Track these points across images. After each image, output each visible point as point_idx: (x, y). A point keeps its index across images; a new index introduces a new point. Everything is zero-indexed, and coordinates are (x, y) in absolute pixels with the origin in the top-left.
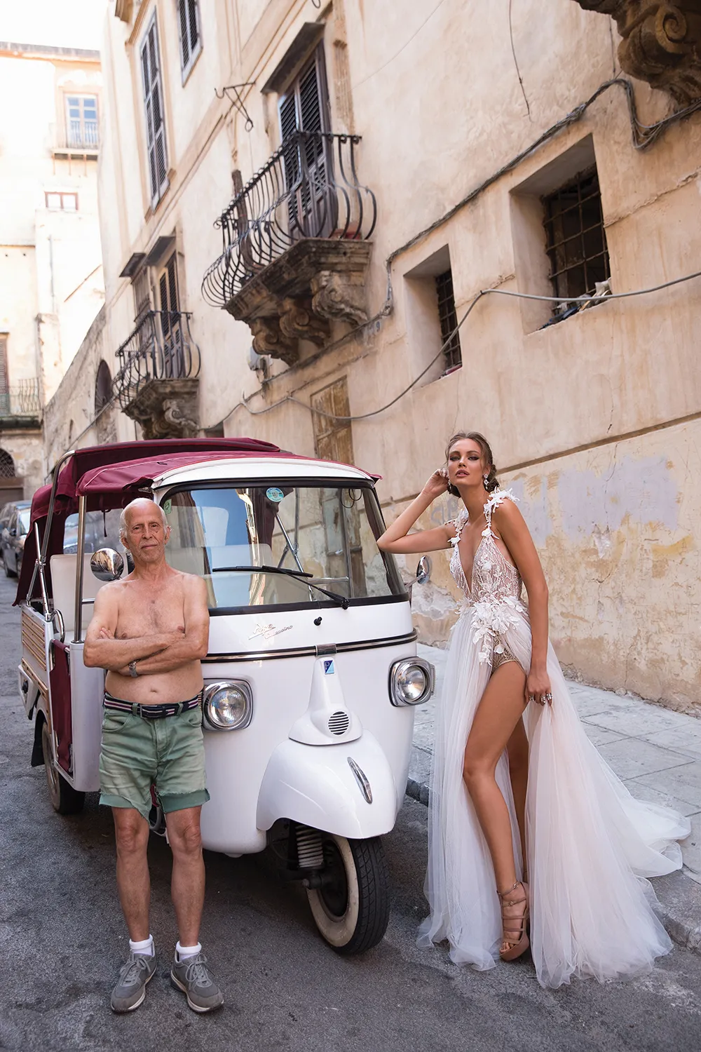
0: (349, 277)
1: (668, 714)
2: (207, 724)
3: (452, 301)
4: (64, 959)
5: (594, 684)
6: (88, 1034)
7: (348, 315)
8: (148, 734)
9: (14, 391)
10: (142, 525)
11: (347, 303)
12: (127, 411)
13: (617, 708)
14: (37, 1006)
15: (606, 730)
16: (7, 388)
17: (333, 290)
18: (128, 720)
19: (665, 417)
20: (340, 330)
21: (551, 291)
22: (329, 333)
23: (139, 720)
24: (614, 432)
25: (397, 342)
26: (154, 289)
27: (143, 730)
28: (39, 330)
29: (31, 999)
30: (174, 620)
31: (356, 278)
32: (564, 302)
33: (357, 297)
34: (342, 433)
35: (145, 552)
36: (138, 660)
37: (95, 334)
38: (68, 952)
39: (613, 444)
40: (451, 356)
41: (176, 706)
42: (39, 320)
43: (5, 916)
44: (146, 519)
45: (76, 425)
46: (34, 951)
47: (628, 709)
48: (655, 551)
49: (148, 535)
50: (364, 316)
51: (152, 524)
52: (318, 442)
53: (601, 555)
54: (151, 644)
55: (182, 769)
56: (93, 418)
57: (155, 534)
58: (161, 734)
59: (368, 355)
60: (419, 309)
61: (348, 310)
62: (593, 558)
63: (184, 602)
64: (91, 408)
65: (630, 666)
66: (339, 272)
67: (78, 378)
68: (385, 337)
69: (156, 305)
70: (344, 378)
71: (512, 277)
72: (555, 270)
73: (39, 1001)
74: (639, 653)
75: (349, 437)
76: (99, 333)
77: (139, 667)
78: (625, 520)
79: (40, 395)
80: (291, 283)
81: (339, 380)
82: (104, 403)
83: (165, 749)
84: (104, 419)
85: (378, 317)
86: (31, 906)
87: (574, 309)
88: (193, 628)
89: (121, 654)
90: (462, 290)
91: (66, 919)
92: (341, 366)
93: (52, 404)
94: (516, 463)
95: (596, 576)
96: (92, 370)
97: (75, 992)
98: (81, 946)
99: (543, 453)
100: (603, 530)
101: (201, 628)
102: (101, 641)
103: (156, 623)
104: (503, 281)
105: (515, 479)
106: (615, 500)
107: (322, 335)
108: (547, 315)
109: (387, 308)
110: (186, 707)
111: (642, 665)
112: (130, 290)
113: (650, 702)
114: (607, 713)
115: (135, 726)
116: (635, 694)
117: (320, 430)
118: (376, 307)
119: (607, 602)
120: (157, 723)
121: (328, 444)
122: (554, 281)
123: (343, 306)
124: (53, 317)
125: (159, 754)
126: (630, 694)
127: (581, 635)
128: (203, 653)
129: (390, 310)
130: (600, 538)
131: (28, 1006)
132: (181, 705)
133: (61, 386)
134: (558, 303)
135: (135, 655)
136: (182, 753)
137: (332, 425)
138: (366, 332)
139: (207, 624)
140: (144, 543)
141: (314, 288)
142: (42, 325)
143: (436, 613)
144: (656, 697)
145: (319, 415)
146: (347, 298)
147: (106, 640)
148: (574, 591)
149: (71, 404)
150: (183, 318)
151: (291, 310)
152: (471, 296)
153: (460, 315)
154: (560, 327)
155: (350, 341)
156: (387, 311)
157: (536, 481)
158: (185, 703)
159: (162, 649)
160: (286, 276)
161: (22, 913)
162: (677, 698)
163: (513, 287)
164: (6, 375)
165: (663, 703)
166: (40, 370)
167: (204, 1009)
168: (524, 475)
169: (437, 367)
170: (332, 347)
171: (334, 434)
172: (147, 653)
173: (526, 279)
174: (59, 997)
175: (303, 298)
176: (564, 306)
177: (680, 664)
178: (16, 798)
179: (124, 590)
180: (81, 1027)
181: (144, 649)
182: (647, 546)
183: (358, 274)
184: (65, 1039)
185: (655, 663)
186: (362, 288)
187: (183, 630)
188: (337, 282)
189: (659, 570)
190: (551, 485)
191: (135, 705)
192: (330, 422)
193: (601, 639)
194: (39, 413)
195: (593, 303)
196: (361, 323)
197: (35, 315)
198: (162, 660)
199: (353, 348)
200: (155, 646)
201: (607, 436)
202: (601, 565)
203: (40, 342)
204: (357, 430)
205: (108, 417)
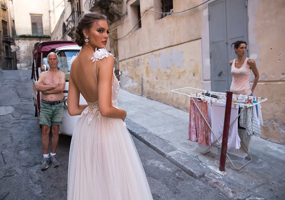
0: (118, 5)
1: (179, 110)
2: (65, 106)
3: (140, 12)
4: (35, 158)
5: (165, 103)
6: (37, 172)
7: (118, 14)
8: (51, 108)
9: (44, 29)
10: (52, 59)
11: (117, 11)
12: (69, 35)
13: (168, 109)
14: (27, 167)
15: (164, 113)
16: (42, 28)
17: (114, 8)
18: (46, 105)
19: (183, 42)
20: (116, 18)
21: (162, 11)
22: (114, 19)
23: (49, 105)
24: (172, 45)
25: (128, 21)
26: (75, 6)
27: (50, 107)
28: (50, 14)
29: (26, 165)
30: (57, 82)
31: (119, 5)
32: (164, 13)
33: (119, 10)
34: (116, 42)
35: (52, 65)
36: (48, 90)
37: (62, 16)
38: (36, 156)
39: (171, 47)
40: (140, 25)
41: (57, 102)
42: (50, 12)
43: (24, 148)
44: (53, 57)
45: (58, 38)
46: (28, 156)
47: (171, 109)
48: (179, 73)
49: (53, 61)
50: (121, 15)
51: (54, 59)
52: (111, 44)
53: (168, 73)
54: (51, 87)
55: (57, 116)
56: (62, 36)
57: (55, 61)
58: (54, 108)
59: (122, 24)
60: (133, 14)
61: (117, 13)
62: (166, 74)
63: (60, 78)
64: (62, 34)
65: (172, 99)
66: (116, 3)
67: (59, 26)
68: (126, 20)
69: (76, 9)
70: (116, 29)
71: (152, 7)
72: (163, 5)
73: (27, 165)
74: (174, 97)
75: (117, 44)
76: (63, 16)
77: (48, 92)
78: (173, 65)
79: (50, 30)
80: (104, 5)
81: (115, 30)
82: (64, 33)
83: (55, 111)
84: (64, 37)
85: (124, 15)
86: (30, 147)
87: (166, 15)
88: (61, 84)
89: (44, 88)
90: (142, 9)
91: (37, 150)
92: (116, 26)
93: (53, 33)
94: (152, 51)
95: (167, 78)
96: (62, 25)
97: (36, 164)
98: (39, 155)
99: (157, 49)
100: (169, 67)
101: (63, 84)
102: (40, 85)
103: (53, 82)
104: (151, 8)
105: (152, 54)
106: (171, 61)
107: (112, 19)
108: (160, 16)
109: (126, 13)
110: (60, 102)
111: (175, 99)
112: (70, 5)
113: (176, 108)
114: (166, 110)
115: (48, 106)
116: (173, 106)
117: (111, 41)
118: (124, 13)
119: (169, 85)
120: (53, 106)
121: (113, 45)
122: (162, 8)
123: (116, 12)
124: (53, 11)
125: (53, 113)
126: (172, 106)
127: (163, 92)
128: (63, 90)
129: (127, 13)
130: (168, 70)
131: (25, 166)
132: (58, 102)
133: (55, 28)
134: (163, 14)
135: (47, 89)
136: (57, 113)
137: (114, 40)
138: (122, 19)
139: (65, 84)
140: (52, 63)
141: (110, 7)
142: (50, 13)
143: (134, 86)
144: (177, 106)
145: (111, 38)
146: (117, 10)
147: (41, 85)
148: (162, 82)
149: (57, 33)
150: (82, 13)
151: (104, 12)
152: (144, 11)
153: (141, 15)
154: (162, 20)
155: (118, 21)
156: (126, 14)
157: (156, 55)
158: (59, 101)
159: (54, 88)
160: (103, 4)
161: (28, 148)
162: (181, 107)
163: (153, 9)
164: (42, 25)
165: (178, 108)
166: (50, 24)
167: (54, 166)
168: (153, 54)
169: (136, 27)
170: (114, 22)
171: (114, 42)
172: (50, 89)
173: (156, 8)
174: (32, 165)
175: (107, 9)
176: (164, 15)
177: (182, 99)
178: (32, 124)
179: (46, 73)
180: (36, 171)
181: (49, 88)
182: (177, 72)
183: (120, 4)
184: (32, 173)
185: (177, 99)
186: (121, 8)
187: (59, 84)
188: (115, 6)
189: (179, 77)
190: (159, 56)
191: (48, 101)
192: (113, 39)
193: (167, 93)
194: (50, 35)
195: (170, 14)
196: (120, 16)
197: (49, 10)
198: (54, 91)
199: (119, 22)
200: (52, 87)
201: (171, 45)
202: (168, 76)
203: (50, 17)
204: (119, 41)
205: (65, 36)
